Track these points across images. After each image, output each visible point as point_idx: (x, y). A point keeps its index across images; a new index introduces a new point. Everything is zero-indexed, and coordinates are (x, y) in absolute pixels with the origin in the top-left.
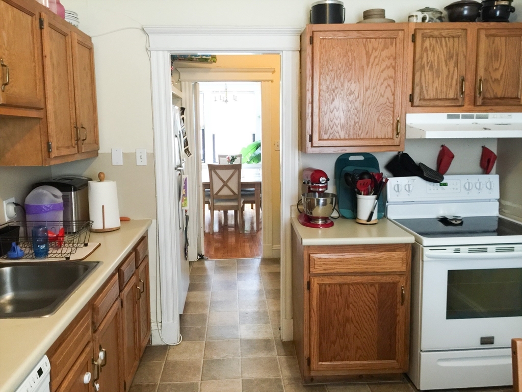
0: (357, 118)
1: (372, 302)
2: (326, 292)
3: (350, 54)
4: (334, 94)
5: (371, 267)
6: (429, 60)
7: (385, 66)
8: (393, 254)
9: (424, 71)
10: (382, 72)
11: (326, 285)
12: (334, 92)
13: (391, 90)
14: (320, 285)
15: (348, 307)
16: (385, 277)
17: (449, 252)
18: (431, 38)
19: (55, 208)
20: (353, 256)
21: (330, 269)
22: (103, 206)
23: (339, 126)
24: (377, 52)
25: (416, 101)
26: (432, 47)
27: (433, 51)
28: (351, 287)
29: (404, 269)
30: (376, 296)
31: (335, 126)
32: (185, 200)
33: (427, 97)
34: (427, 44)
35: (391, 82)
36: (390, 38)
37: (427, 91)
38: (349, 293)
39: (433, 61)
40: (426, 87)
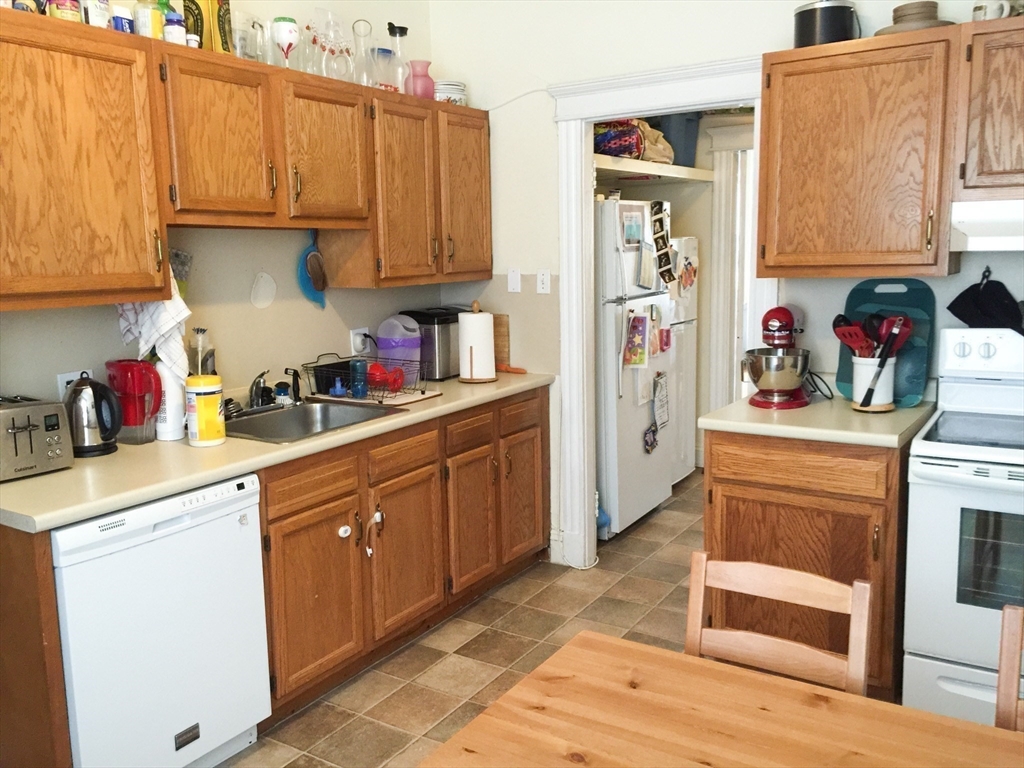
0: (850, 214)
1: (820, 546)
2: (739, 512)
3: (836, 97)
4: (806, 172)
5: (817, 481)
6: (1003, 93)
7: (906, 113)
8: (860, 463)
9: (992, 116)
10: (900, 125)
11: (738, 499)
12: (806, 168)
13: (920, 159)
14: (729, 499)
15: (777, 546)
16: (842, 503)
17: (964, 473)
18: (1009, 50)
19: (406, 343)
20: (785, 458)
21: (744, 475)
22: (471, 347)
23: (815, 229)
24: (892, 88)
25: (972, 176)
26: (1010, 67)
27: (1013, 75)
28: (782, 512)
29: (881, 493)
30: (828, 535)
31: (807, 230)
32: (641, 353)
33: (996, 168)
34: (999, 60)
35: (920, 143)
36: (919, 59)
37: (998, 156)
38: (778, 521)
39: (1012, 95)
40: (996, 147)
